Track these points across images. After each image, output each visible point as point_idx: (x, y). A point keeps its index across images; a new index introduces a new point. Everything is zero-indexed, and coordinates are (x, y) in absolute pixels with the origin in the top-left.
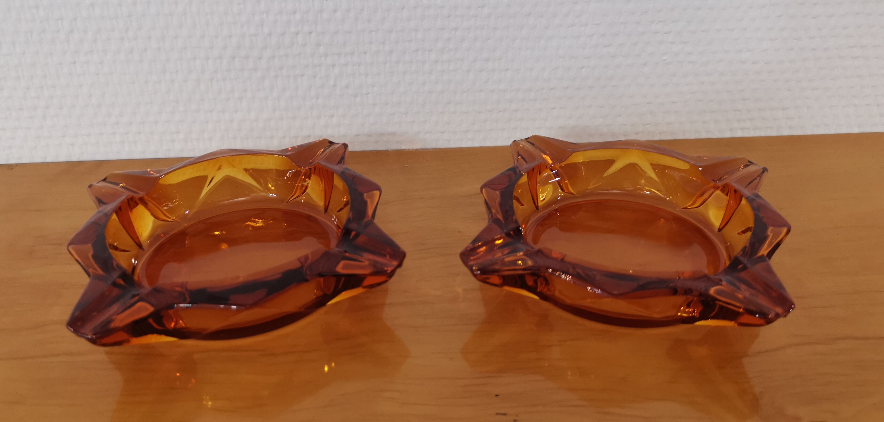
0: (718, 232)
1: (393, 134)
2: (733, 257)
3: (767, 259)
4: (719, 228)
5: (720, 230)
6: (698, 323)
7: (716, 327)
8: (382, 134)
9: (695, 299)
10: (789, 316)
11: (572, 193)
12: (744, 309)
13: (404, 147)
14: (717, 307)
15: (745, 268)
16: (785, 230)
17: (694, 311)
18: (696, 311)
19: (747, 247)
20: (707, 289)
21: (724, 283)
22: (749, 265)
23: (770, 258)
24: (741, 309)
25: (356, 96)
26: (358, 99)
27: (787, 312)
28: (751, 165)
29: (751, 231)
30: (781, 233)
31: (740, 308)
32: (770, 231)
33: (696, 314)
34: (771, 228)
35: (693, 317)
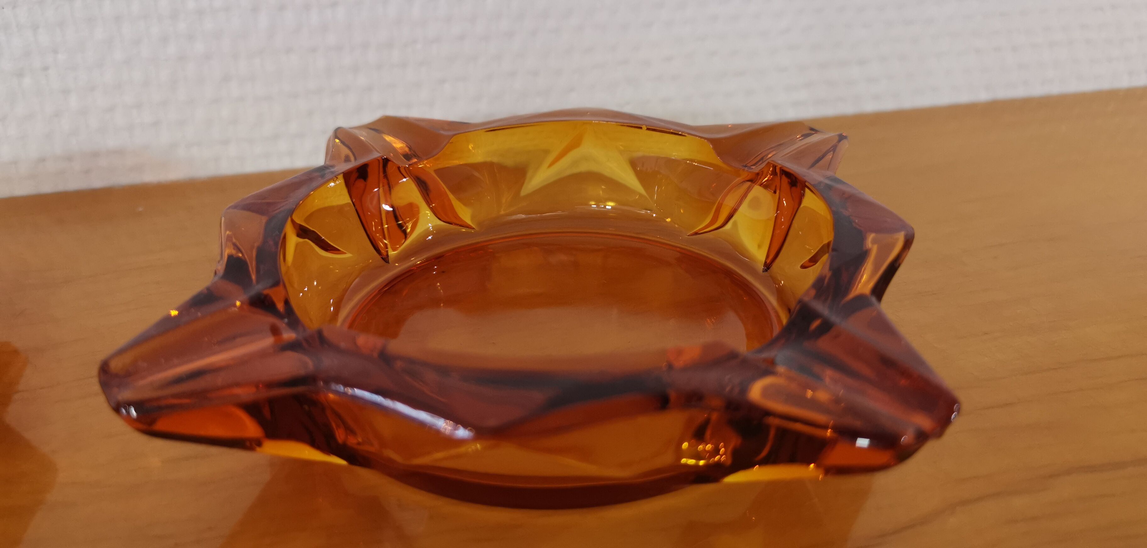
0: (763, 272)
1: (120, 152)
2: (793, 305)
3: (874, 299)
4: (766, 262)
5: (768, 266)
6: (732, 479)
7: (773, 485)
8: (95, 155)
9: (715, 416)
10: (951, 431)
11: (470, 225)
12: (835, 429)
13: (149, 177)
14: (772, 433)
15: (826, 327)
16: (900, 238)
17: (716, 451)
18: (723, 450)
19: (825, 277)
20: (744, 390)
21: (781, 369)
22: (834, 318)
23: (879, 297)
24: (829, 430)
25: (20, 74)
26: (27, 81)
27: (944, 422)
28: (814, 134)
29: (828, 252)
30: (892, 246)
31: (825, 427)
32: (871, 242)
33: (721, 458)
34: (871, 237)
35: (718, 464)
